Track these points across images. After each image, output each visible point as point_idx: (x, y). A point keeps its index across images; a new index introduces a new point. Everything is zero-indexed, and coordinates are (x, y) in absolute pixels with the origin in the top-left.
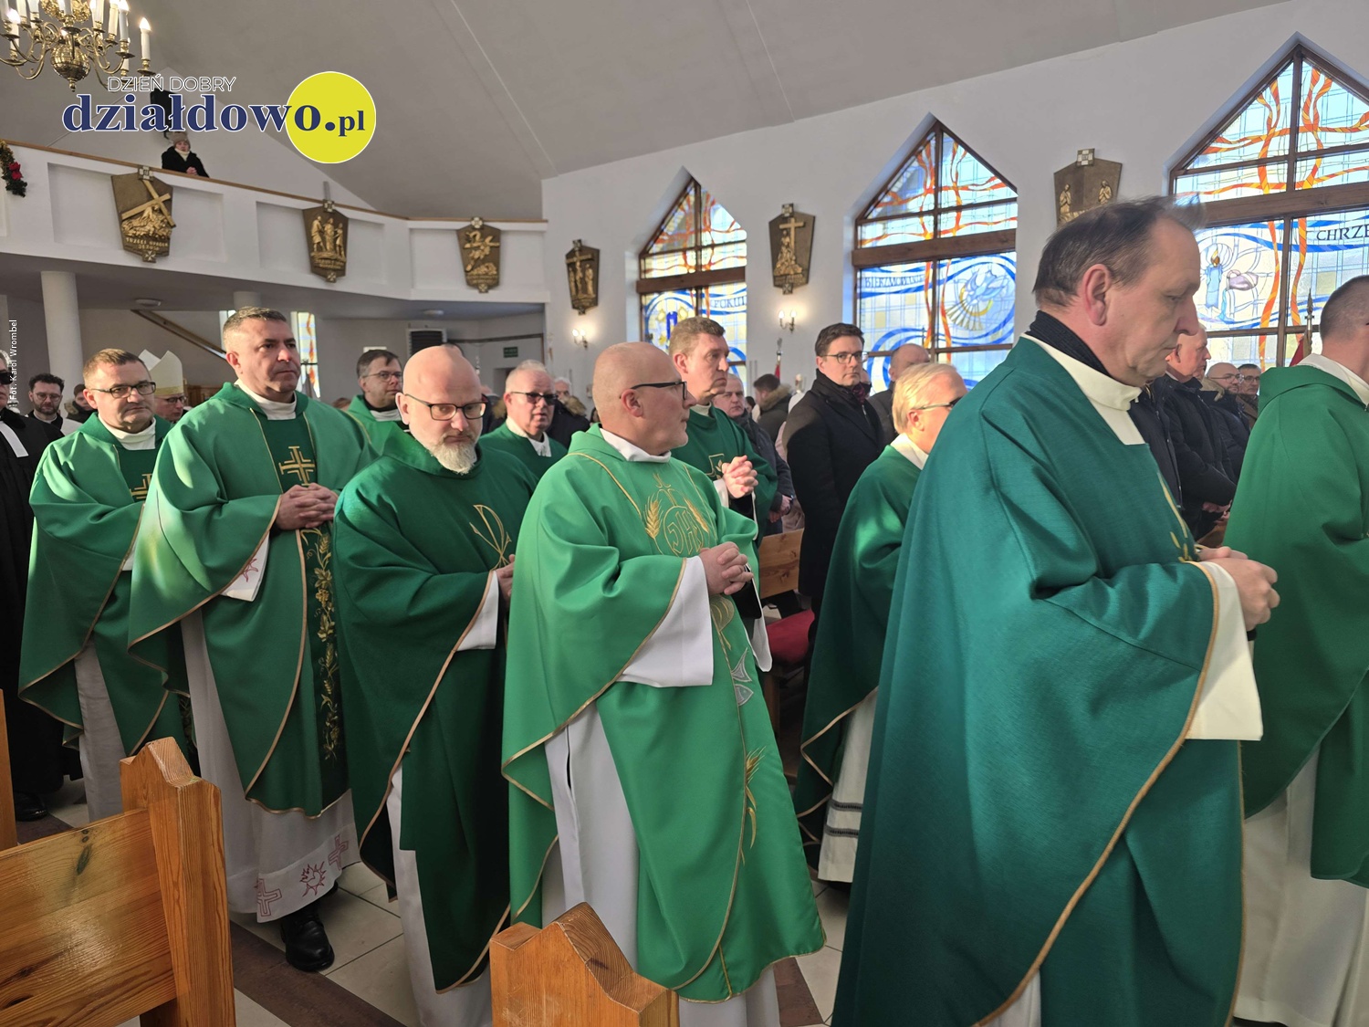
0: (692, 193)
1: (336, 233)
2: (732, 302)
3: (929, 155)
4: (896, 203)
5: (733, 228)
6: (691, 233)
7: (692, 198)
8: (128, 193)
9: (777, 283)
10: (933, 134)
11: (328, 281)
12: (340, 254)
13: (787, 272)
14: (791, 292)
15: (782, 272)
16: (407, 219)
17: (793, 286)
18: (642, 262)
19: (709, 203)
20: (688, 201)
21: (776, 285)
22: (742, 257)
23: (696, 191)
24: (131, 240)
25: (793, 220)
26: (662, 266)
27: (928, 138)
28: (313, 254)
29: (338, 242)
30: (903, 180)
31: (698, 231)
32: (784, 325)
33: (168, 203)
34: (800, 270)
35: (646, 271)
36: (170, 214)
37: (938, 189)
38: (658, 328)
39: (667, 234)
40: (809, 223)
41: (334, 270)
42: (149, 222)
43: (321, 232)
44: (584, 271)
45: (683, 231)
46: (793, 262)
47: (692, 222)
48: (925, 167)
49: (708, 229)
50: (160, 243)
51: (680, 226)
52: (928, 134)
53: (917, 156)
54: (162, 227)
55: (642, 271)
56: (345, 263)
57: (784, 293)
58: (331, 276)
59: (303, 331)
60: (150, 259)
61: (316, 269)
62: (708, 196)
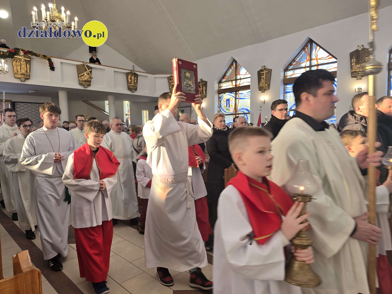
0: (234, 64)
1: (135, 79)
2: (246, 95)
3: (308, 50)
4: (297, 64)
5: (247, 74)
6: (234, 75)
7: (234, 65)
8: (81, 69)
9: (260, 89)
10: (309, 43)
11: (132, 92)
12: (136, 85)
13: (263, 86)
14: (264, 92)
15: (261, 86)
16: (154, 74)
17: (265, 90)
18: (220, 84)
19: (239, 67)
20: (233, 67)
21: (259, 90)
22: (249, 82)
23: (235, 63)
24: (81, 82)
25: (265, 71)
26: (225, 86)
27: (308, 44)
28: (128, 85)
29: (135, 81)
30: (299, 57)
31: (236, 75)
32: (262, 102)
33: (91, 72)
34: (267, 85)
35: (220, 87)
36: (91, 75)
37: (311, 60)
38: (224, 103)
39: (227, 76)
40: (270, 71)
41: (134, 89)
42: (86, 77)
43: (131, 79)
44: (203, 88)
45: (232, 75)
46: (265, 83)
47: (234, 72)
48: (307, 53)
49: (239, 74)
50: (88, 82)
51: (231, 74)
52: (308, 43)
53: (304, 50)
54: (89, 78)
55: (219, 87)
56: (137, 87)
57: (262, 92)
58: (133, 91)
59: (126, 106)
60: (86, 87)
61: (129, 89)
62: (239, 65)
